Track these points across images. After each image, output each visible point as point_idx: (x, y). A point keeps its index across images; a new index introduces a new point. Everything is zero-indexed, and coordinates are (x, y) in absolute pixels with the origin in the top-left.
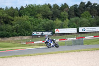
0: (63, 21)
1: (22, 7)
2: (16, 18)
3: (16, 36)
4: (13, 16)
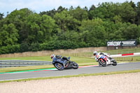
1: (93, 6)
2: (85, 21)
3: (85, 46)
4: (81, 19)
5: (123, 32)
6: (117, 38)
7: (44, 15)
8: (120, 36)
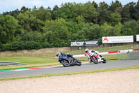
0: (113, 25)
1: (56, 6)
2: (49, 22)
3: (48, 47)
4: (44, 20)
5: (86, 32)
6: (80, 38)
7: (7, 16)
8: (83, 36)
